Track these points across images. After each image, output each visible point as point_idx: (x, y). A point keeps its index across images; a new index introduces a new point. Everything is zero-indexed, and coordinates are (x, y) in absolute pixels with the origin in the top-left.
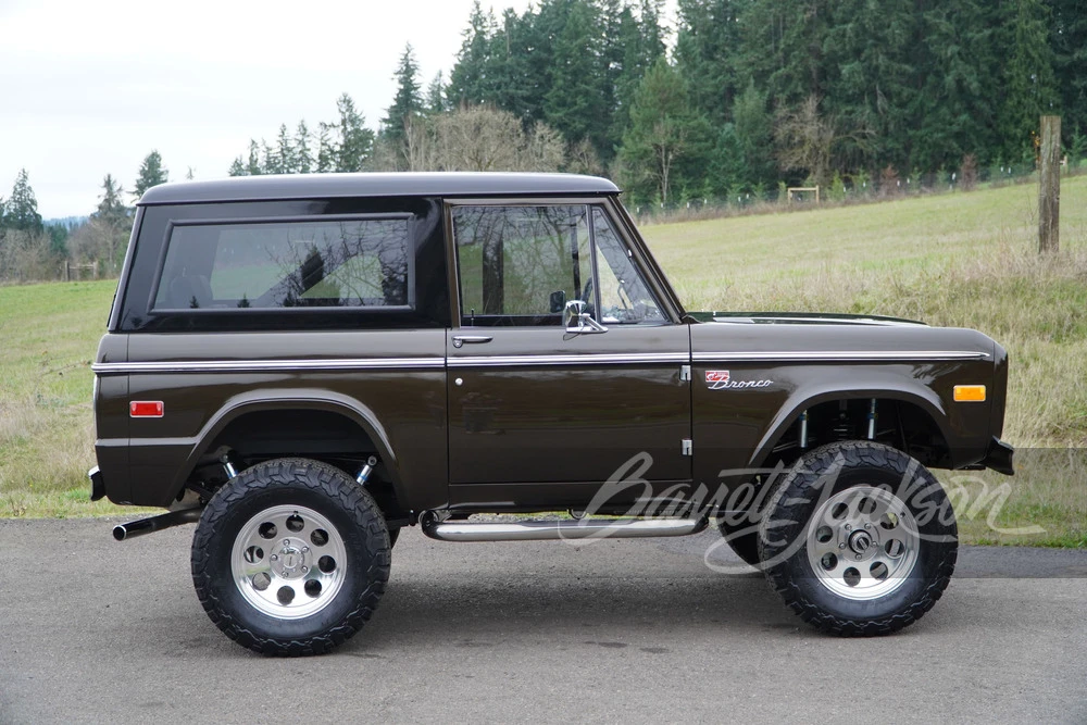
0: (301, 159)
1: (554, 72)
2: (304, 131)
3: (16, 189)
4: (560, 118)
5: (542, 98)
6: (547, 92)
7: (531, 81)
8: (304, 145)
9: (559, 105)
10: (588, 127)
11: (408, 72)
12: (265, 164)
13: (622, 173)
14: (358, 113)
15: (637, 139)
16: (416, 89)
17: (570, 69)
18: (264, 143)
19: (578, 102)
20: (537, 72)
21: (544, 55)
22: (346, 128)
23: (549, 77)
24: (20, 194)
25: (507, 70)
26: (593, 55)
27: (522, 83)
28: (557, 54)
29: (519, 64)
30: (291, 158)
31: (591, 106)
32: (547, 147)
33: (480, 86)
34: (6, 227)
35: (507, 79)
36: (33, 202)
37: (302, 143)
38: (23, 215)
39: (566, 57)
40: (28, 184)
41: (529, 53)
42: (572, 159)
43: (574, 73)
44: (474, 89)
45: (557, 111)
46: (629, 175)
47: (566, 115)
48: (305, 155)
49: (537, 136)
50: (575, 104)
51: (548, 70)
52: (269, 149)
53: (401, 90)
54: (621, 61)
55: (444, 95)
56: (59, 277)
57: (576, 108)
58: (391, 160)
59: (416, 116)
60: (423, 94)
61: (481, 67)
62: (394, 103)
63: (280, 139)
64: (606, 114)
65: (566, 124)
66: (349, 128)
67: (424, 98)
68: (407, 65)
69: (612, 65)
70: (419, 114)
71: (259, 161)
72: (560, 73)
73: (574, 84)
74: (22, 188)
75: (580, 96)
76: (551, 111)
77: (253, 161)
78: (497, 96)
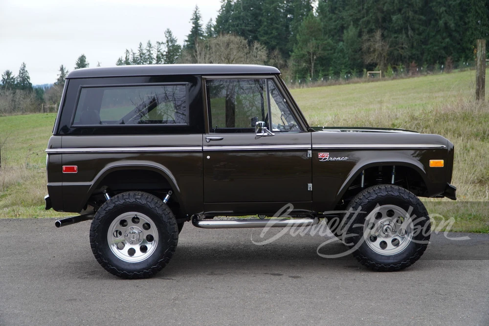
0: (148, 58)
1: (263, 19)
2: (150, 45)
3: (20, 72)
4: (265, 40)
5: (257, 31)
6: (259, 28)
7: (252, 23)
8: (150, 52)
9: (265, 34)
10: (278, 44)
11: (196, 18)
12: (132, 60)
13: (293, 64)
14: (174, 38)
15: (300, 49)
16: (200, 26)
17: (270, 18)
18: (132, 51)
19: (274, 32)
20: (255, 19)
21: (258, 11)
22: (168, 44)
23: (260, 21)
24: (22, 74)
25: (241, 18)
26: (280, 11)
27: (248, 24)
28: (264, 11)
29: (246, 15)
30: (144, 58)
31: (279, 34)
32: (259, 53)
33: (229, 25)
34: (16, 89)
35: (241, 22)
36: (28, 77)
37: (149, 51)
38: (24, 83)
39: (268, 12)
40: (26, 69)
41: (251, 10)
42: (270, 59)
43: (272, 19)
44: (227, 27)
45: (264, 37)
46: (296, 66)
47: (268, 38)
48: (150, 56)
49: (255, 48)
50: (272, 33)
51: (260, 18)
52: (134, 54)
53: (193, 27)
54: (292, 14)
55: (213, 29)
56: (40, 111)
57: (272, 35)
58: (189, 59)
59: (200, 39)
60: (204, 29)
61: (230, 16)
62: (190, 33)
63: (139, 49)
64: (286, 38)
65: (268, 42)
66: (170, 44)
67: (204, 31)
68: (196, 16)
69: (288, 16)
70: (201, 38)
71: (130, 59)
72: (265, 20)
73: (272, 24)
74: (23, 71)
75: (274, 30)
76: (261, 37)
77: (127, 59)
78: (237, 30)
